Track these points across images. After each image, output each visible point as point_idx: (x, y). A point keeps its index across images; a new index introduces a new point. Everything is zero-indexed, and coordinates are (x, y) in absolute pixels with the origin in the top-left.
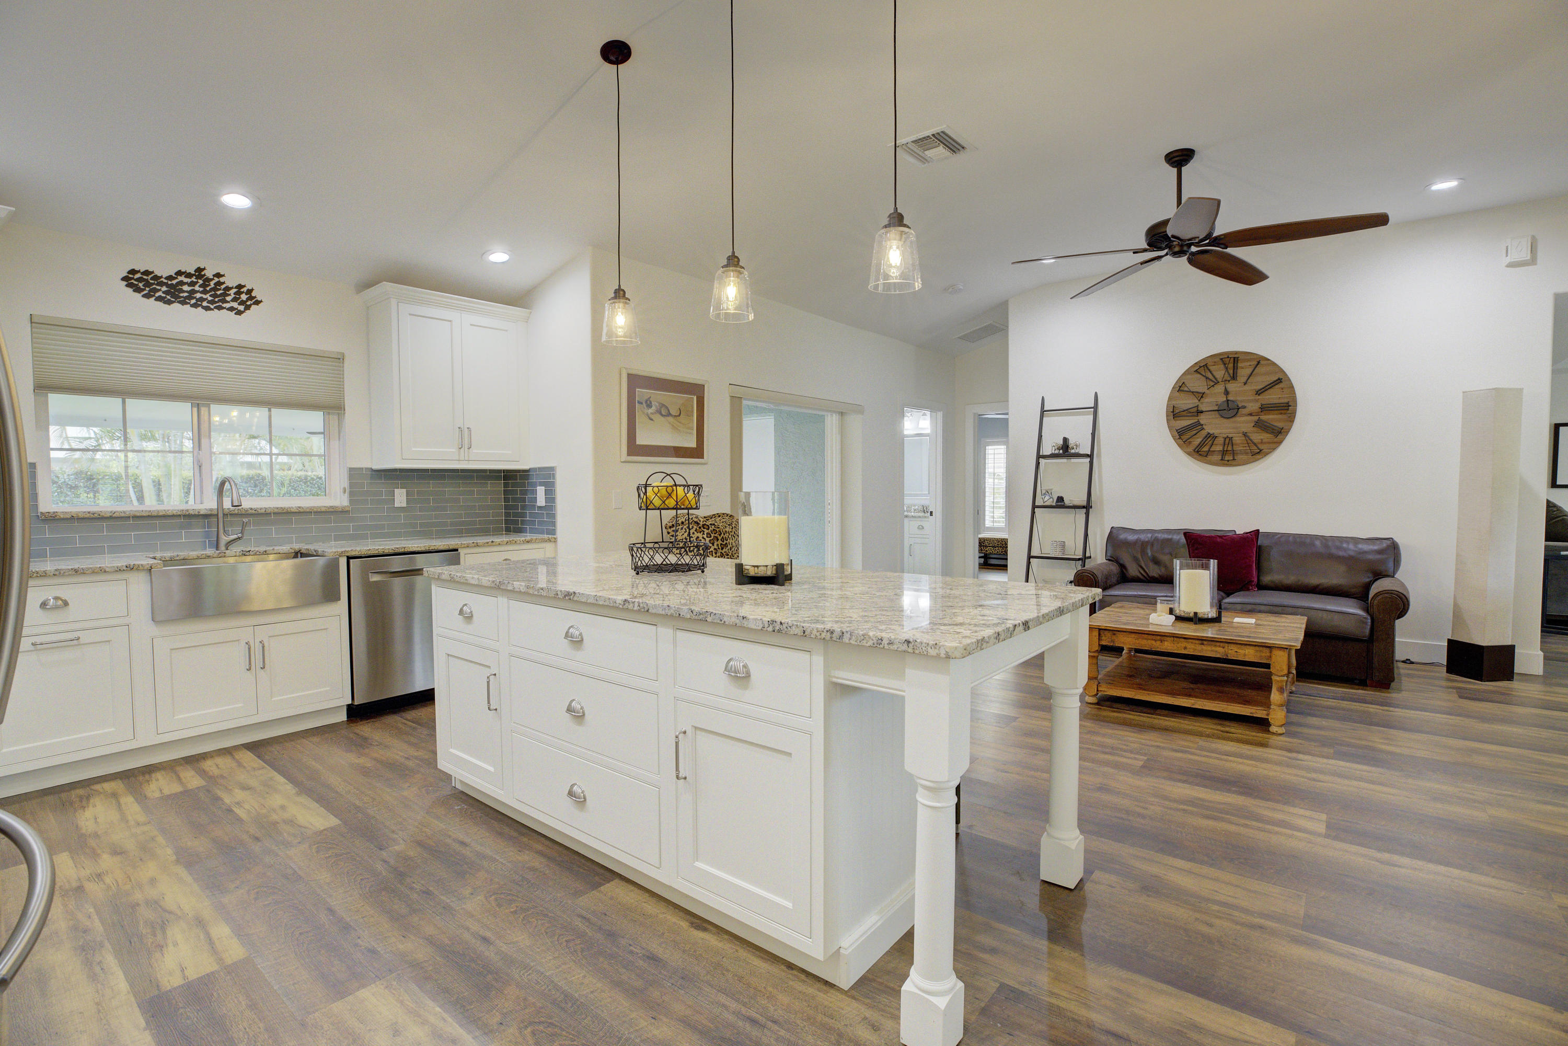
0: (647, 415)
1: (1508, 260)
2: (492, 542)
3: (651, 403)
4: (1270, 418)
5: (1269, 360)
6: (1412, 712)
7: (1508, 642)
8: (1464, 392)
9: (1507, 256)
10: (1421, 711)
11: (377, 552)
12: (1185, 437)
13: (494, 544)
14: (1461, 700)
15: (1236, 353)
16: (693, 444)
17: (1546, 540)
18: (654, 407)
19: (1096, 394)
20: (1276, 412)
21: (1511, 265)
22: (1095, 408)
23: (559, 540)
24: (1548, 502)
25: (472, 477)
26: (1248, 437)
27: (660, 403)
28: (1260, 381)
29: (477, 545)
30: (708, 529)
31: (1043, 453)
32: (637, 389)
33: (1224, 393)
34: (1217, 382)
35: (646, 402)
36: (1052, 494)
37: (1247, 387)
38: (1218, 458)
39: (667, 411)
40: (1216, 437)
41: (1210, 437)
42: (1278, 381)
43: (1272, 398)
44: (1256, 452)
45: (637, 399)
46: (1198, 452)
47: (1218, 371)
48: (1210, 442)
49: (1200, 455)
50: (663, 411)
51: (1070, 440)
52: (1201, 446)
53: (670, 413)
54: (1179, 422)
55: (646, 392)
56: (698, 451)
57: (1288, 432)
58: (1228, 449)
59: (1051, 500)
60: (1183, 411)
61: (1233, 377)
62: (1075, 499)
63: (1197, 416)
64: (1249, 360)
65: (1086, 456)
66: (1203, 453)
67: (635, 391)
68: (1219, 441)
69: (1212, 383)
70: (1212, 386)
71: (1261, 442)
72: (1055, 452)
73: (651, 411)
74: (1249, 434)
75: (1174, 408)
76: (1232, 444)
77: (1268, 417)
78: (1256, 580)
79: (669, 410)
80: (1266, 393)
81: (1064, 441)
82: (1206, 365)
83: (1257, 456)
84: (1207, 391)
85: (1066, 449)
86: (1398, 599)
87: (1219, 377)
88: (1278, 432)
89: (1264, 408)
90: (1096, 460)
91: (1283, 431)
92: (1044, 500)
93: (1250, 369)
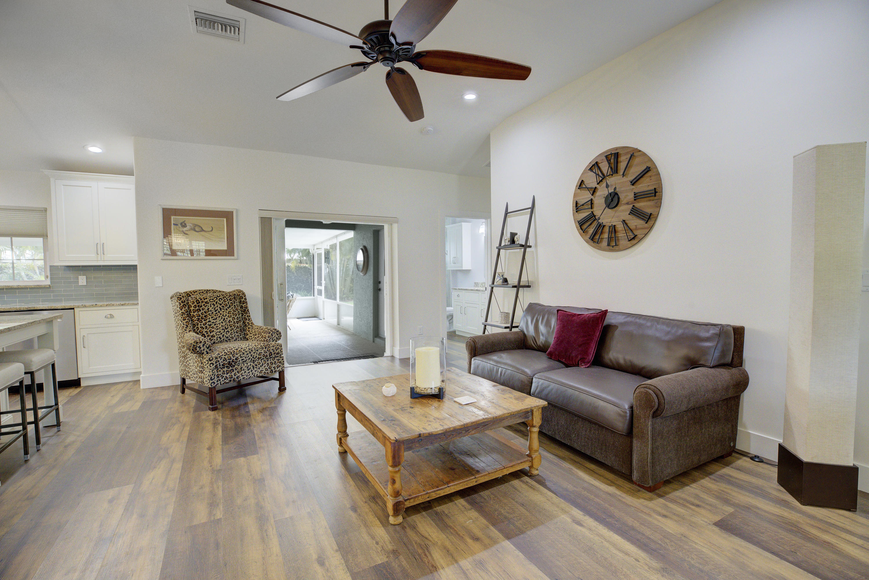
0: (183, 231)
2: (96, 305)
3: (185, 224)
4: (643, 205)
5: (640, 151)
8: (794, 155)
11: (15, 309)
12: (585, 227)
13: (97, 306)
15: (617, 149)
16: (224, 247)
18: (188, 227)
19: (534, 197)
20: (645, 199)
22: (533, 208)
23: (138, 305)
26: (626, 224)
27: (193, 224)
28: (635, 171)
29: (85, 306)
31: (503, 244)
32: (172, 217)
33: (607, 186)
34: (604, 177)
35: (181, 224)
36: (502, 276)
37: (625, 179)
38: (606, 244)
39: (200, 229)
40: (604, 226)
41: (601, 226)
42: (648, 170)
43: (644, 186)
44: (634, 238)
45: (172, 222)
46: (592, 239)
47: (605, 167)
48: (600, 231)
49: (594, 242)
50: (197, 229)
51: (516, 234)
52: (595, 233)
53: (203, 230)
54: (580, 215)
55: (181, 218)
56: (229, 252)
57: (656, 218)
58: (613, 235)
59: (501, 280)
60: (583, 205)
61: (615, 170)
62: (513, 280)
63: (592, 208)
64: (626, 154)
65: (522, 246)
66: (596, 240)
67: (170, 219)
68: (607, 229)
69: (601, 179)
70: (601, 181)
71: (636, 229)
72: (507, 243)
73: (185, 229)
74: (627, 222)
75: (577, 203)
76: (615, 232)
77: (641, 205)
78: (591, 357)
79: (202, 228)
80: (639, 182)
81: (513, 235)
82: (597, 163)
83: (633, 242)
84: (598, 186)
85: (513, 241)
86: (654, 395)
87: (605, 172)
88: (649, 218)
89: (637, 197)
90: (528, 250)
91: (651, 216)
92: (498, 280)
93: (626, 163)
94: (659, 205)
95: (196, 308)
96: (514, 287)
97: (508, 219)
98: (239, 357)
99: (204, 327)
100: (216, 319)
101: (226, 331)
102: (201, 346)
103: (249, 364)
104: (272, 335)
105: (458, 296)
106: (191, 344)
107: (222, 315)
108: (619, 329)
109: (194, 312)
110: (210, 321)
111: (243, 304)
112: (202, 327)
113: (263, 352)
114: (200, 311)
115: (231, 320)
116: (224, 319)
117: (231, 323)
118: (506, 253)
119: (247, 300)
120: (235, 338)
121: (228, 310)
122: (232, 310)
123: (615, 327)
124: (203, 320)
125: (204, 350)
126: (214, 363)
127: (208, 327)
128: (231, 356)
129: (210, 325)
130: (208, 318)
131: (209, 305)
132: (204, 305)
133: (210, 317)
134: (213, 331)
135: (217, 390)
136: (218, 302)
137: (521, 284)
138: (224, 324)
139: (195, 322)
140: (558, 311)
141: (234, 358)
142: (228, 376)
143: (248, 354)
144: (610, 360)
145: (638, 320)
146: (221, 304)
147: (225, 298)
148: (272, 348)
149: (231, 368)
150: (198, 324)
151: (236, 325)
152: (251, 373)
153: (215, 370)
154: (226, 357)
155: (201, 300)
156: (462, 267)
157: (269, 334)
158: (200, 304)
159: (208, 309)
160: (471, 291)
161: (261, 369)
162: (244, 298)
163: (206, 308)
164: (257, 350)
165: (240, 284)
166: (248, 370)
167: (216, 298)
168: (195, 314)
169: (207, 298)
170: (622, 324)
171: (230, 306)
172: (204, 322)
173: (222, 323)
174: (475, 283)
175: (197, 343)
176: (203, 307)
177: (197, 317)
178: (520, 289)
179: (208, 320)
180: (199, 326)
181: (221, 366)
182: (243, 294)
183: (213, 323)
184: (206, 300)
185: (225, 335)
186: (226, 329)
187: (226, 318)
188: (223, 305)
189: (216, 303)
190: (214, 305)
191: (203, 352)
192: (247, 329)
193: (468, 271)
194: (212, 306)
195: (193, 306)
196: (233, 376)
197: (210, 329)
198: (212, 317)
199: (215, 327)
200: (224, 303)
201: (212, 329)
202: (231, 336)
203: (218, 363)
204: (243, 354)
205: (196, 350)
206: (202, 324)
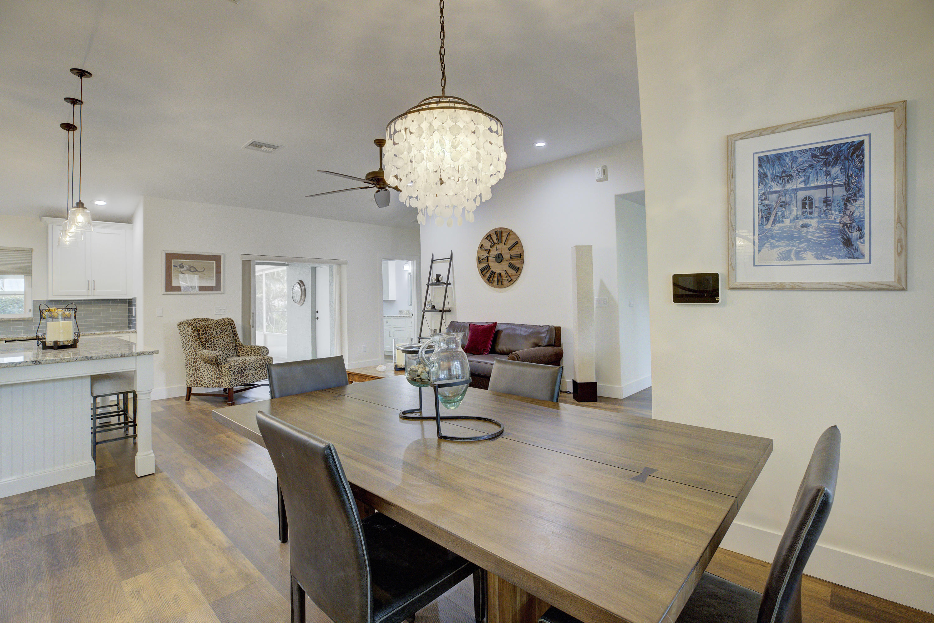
0: (180, 272)
1: (595, 178)
3: (183, 266)
5: (512, 231)
7: (594, 381)
9: (595, 176)
12: (484, 273)
15: (501, 228)
16: (213, 283)
18: (185, 268)
19: (451, 251)
20: (516, 259)
21: (597, 181)
22: (451, 258)
23: (137, 332)
25: (109, 303)
27: (189, 266)
28: (510, 243)
30: (192, 326)
31: (430, 282)
32: (173, 260)
33: (497, 250)
34: (494, 244)
35: (180, 266)
36: (431, 304)
37: (505, 246)
38: (496, 284)
39: (194, 269)
40: (495, 273)
41: (493, 273)
42: (517, 243)
43: (515, 251)
44: (511, 281)
45: (173, 264)
46: (488, 281)
47: (495, 238)
48: (493, 275)
49: (490, 282)
50: (192, 269)
51: (440, 275)
52: (490, 277)
53: (196, 271)
54: (481, 265)
55: (180, 261)
56: (217, 288)
57: (522, 270)
58: (500, 279)
59: (431, 307)
60: (483, 259)
61: (500, 241)
62: (439, 307)
63: (488, 262)
64: (506, 232)
65: (445, 284)
66: (491, 281)
67: (171, 261)
68: (496, 275)
69: (492, 245)
70: (493, 246)
71: (512, 275)
72: (434, 281)
73: (183, 269)
74: (507, 271)
75: (479, 258)
76: (501, 277)
77: (514, 262)
78: (489, 349)
79: (196, 269)
80: (513, 249)
81: (438, 276)
82: (490, 235)
83: (511, 283)
84: (491, 249)
85: (438, 280)
86: (516, 358)
87: (495, 241)
88: (518, 270)
89: (512, 257)
90: (449, 286)
91: (519, 269)
92: (428, 307)
93: (506, 237)
94: (522, 263)
95: (203, 332)
96: (440, 311)
97: (434, 265)
98: (248, 366)
99: (210, 346)
100: (218, 340)
101: (225, 349)
102: (221, 358)
103: (253, 371)
104: (264, 351)
105: (387, 322)
106: (214, 357)
107: (221, 338)
108: (503, 332)
109: (202, 335)
110: (214, 342)
111: (233, 329)
112: (209, 347)
113: (262, 363)
114: (207, 334)
115: (228, 341)
116: (224, 340)
117: (228, 344)
118: (432, 288)
119: (236, 326)
120: (231, 355)
121: (226, 333)
122: (228, 334)
123: (501, 331)
124: (209, 341)
125: (222, 361)
126: (233, 370)
127: (213, 346)
128: (243, 365)
129: (214, 345)
130: (213, 339)
131: (212, 329)
132: (209, 329)
133: (214, 339)
134: (217, 349)
135: (234, 391)
136: (218, 327)
137: (445, 309)
138: (223, 344)
139: (203, 343)
140: (470, 324)
141: (245, 367)
142: (241, 380)
143: (252, 364)
144: (499, 349)
145: (513, 327)
146: (220, 329)
147: (223, 324)
148: (267, 360)
149: (242, 374)
150: (206, 344)
151: (232, 345)
152: (254, 378)
153: (233, 375)
154: (240, 365)
155: (207, 325)
156: (388, 298)
157: (261, 350)
158: (206, 329)
159: (212, 333)
160: (398, 318)
161: (260, 376)
162: (234, 324)
163: (211, 332)
164: (258, 361)
165: (225, 313)
166: (253, 376)
167: (216, 325)
168: (203, 336)
169: (210, 324)
170: (505, 329)
171: (226, 331)
172: (210, 343)
173: (222, 343)
174: (400, 311)
175: (218, 356)
176: (209, 331)
177: (204, 339)
178: (444, 312)
179: (213, 341)
180: (207, 346)
181: (237, 373)
182: (233, 321)
183: (216, 343)
184: (210, 326)
185: (225, 352)
186: (226, 348)
187: (224, 339)
188: (222, 329)
189: (217, 328)
190: (216, 330)
191: (221, 363)
192: (239, 348)
193: (393, 302)
194: (215, 330)
195: (201, 330)
196: (244, 380)
197: (214, 348)
198: (215, 339)
199: (217, 346)
200: (222, 328)
201: (216, 348)
202: (229, 353)
203: (235, 370)
204: (250, 364)
205: (217, 361)
206: (208, 344)
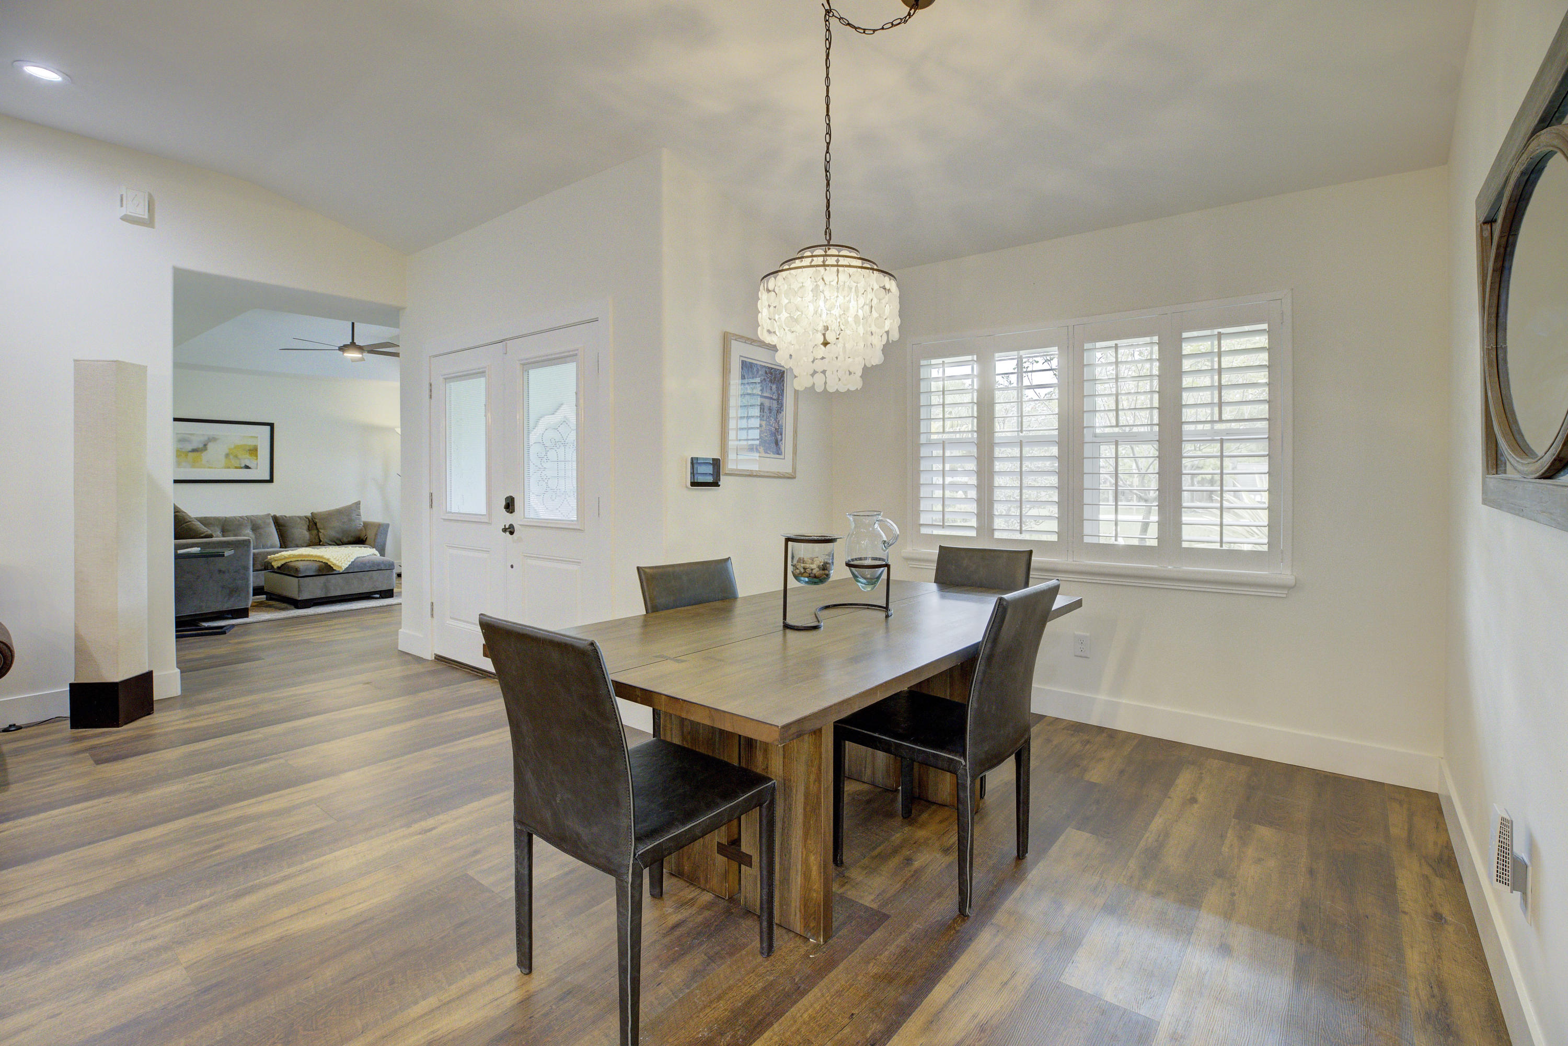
1: (123, 212)
6: (33, 818)
7: (146, 670)
8: (75, 361)
9: (122, 206)
10: (45, 810)
14: (99, 767)
17: (176, 538)
21: (125, 218)
24: (177, 511)
